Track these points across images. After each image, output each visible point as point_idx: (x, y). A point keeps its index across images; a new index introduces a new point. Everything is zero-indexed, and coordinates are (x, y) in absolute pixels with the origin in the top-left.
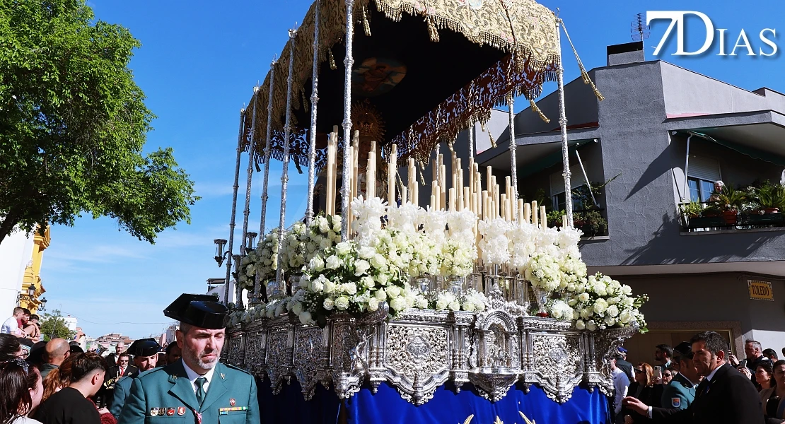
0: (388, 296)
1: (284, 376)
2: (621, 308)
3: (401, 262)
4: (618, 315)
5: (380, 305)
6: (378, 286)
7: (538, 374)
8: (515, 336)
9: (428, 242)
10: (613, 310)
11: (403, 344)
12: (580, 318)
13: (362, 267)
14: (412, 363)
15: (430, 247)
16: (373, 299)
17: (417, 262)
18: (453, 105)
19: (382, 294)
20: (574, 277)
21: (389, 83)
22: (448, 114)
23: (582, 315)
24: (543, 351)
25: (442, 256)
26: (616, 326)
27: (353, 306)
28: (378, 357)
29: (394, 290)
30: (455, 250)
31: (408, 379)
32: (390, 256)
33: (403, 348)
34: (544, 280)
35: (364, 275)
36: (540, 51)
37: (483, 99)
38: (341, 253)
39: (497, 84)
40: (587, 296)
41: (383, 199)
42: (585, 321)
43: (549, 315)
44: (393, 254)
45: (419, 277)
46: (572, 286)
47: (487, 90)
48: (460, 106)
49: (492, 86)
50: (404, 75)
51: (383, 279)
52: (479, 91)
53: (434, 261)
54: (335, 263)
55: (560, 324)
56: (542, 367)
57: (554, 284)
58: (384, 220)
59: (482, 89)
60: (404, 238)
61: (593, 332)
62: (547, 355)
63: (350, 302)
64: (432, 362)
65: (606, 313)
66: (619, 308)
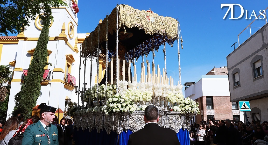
0: (129, 108)
1: (101, 128)
2: (192, 108)
3: (132, 98)
4: (192, 109)
5: (128, 110)
6: (127, 105)
7: (170, 126)
8: (163, 116)
9: (140, 92)
10: (190, 108)
11: (133, 120)
12: (181, 111)
13: (122, 100)
14: (136, 124)
15: (140, 94)
16: (126, 109)
17: (137, 98)
18: (148, 43)
19: (127, 107)
20: (180, 99)
21: (128, 37)
22: (147, 46)
23: (182, 110)
24: (171, 120)
25: (143, 96)
26: (191, 112)
27: (121, 111)
28: (127, 123)
29: (130, 106)
30: (147, 94)
31: (135, 129)
32: (130, 97)
33: (134, 121)
34: (172, 101)
35: (123, 103)
36: (171, 33)
37: (157, 43)
38: (117, 97)
39: (161, 39)
40: (183, 104)
41: (127, 81)
42: (183, 111)
43: (173, 110)
44: (130, 96)
45: (137, 101)
46: (180, 102)
47: (158, 40)
48: (150, 44)
49: (160, 39)
50: (132, 35)
51: (128, 103)
52: (156, 40)
53: (141, 97)
54: (115, 99)
55: (176, 112)
56: (171, 124)
57: (174, 102)
58: (128, 86)
59: (157, 40)
60: (133, 92)
61: (185, 114)
62: (172, 121)
63: (120, 110)
64: (141, 124)
65: (188, 109)
66: (191, 108)
